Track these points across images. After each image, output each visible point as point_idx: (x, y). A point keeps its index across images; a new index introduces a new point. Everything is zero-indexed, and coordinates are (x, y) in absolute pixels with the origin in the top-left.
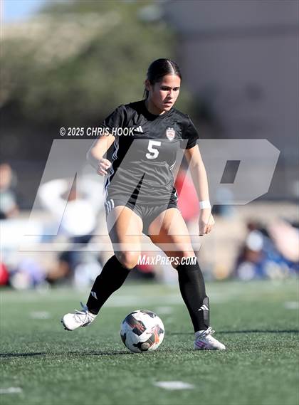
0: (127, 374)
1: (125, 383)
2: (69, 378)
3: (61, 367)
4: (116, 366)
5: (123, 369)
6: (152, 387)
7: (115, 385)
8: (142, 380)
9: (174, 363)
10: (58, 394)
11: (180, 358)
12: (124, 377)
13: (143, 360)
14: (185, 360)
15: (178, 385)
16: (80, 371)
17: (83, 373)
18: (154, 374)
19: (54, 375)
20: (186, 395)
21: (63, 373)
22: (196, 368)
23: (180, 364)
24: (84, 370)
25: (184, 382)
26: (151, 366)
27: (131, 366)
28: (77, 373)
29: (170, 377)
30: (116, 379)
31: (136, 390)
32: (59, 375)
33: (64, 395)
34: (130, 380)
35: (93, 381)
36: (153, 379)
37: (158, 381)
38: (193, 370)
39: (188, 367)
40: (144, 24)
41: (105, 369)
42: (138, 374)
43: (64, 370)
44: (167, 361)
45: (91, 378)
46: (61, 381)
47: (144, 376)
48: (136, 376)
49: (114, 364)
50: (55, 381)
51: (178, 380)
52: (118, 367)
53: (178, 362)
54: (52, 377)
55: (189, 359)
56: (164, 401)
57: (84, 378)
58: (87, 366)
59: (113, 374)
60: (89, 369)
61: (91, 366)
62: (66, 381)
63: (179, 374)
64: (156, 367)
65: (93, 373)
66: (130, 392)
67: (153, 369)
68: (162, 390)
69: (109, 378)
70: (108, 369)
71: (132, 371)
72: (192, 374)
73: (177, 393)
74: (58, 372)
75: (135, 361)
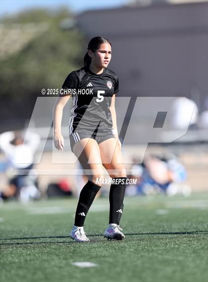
0: (55, 257)
1: (53, 263)
2: (17, 260)
3: (11, 253)
4: (47, 252)
5: (52, 254)
6: (71, 266)
7: (46, 265)
8: (64, 262)
9: (85, 250)
10: (10, 271)
11: (88, 247)
12: (53, 260)
13: (65, 248)
14: (91, 248)
15: (87, 264)
16: (23, 256)
17: (26, 257)
18: (72, 257)
19: (7, 259)
20: (92, 271)
21: (12, 257)
22: (98, 253)
23: (88, 250)
24: (26, 255)
25: (91, 262)
26: (70, 252)
27: (57, 252)
28: (22, 257)
29: (82, 259)
30: (47, 261)
31: (60, 268)
32: (10, 259)
33: (13, 272)
34: (56, 261)
35: (32, 262)
36: (71, 261)
37: (74, 262)
38: (97, 254)
39: (94, 252)
40: (65, 30)
41: (40, 255)
42: (62, 258)
43: (13, 255)
44: (80, 249)
45: (30, 260)
46: (11, 263)
47: (65, 259)
48: (60, 259)
49: (46, 251)
50: (8, 262)
51: (88, 261)
52: (49, 253)
53: (87, 250)
54: (5, 260)
55: (94, 248)
56: (78, 275)
57: (26, 261)
58: (28, 252)
59: (45, 257)
60: (29, 255)
61: (31, 253)
62: (14, 263)
63: (88, 257)
64: (72, 253)
65: (32, 257)
66: (56, 269)
67: (71, 254)
68: (77, 268)
69: (43, 260)
70: (41, 254)
71: (57, 255)
72: (96, 257)
73: (86, 269)
74: (9, 256)
75: (59, 249)
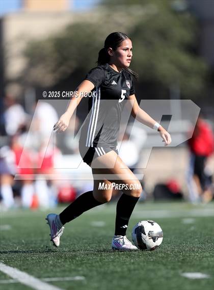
0: (161, 267)
1: (159, 274)
2: (119, 270)
3: (113, 261)
4: (153, 261)
5: (159, 263)
6: (179, 277)
7: (152, 275)
8: (172, 272)
9: (195, 259)
10: (111, 282)
11: (199, 256)
12: (159, 270)
13: (173, 257)
14: (203, 257)
15: (198, 275)
16: (127, 265)
17: (129, 266)
18: (181, 267)
19: (108, 268)
20: (204, 283)
21: (115, 266)
22: (211, 263)
23: (200, 260)
24: (130, 264)
26: (179, 261)
27: (164, 261)
28: (125, 266)
29: (192, 270)
30: (153, 270)
31: (167, 278)
32: (111, 267)
33: (115, 282)
34: (163, 271)
35: (137, 272)
36: (180, 271)
37: (184, 272)
38: (209, 264)
39: (205, 262)
41: (145, 264)
42: (169, 267)
43: (115, 264)
44: (190, 258)
45: (134, 270)
46: (113, 272)
47: (173, 269)
48: (167, 268)
49: (152, 260)
51: (199, 271)
52: (155, 262)
53: (198, 259)
54: (106, 269)
55: (206, 257)
56: (188, 287)
57: (129, 270)
58: (132, 261)
59: (151, 267)
60: (133, 263)
61: (135, 261)
62: (117, 272)
63: (199, 267)
64: (182, 262)
65: (136, 266)
66: (163, 280)
67: (180, 264)
68: (186, 279)
69: (149, 270)
70: (147, 263)
71: (165, 265)
72: (208, 268)
73: (197, 281)
74: (111, 265)
75: (167, 258)
